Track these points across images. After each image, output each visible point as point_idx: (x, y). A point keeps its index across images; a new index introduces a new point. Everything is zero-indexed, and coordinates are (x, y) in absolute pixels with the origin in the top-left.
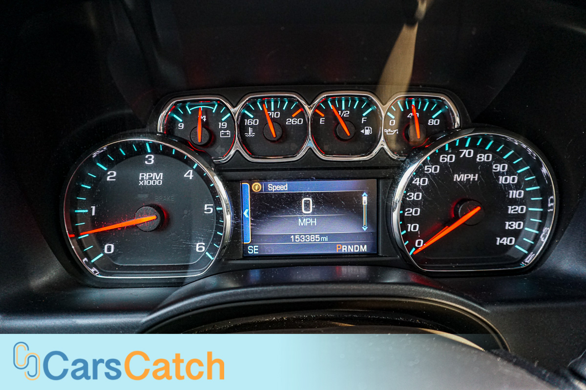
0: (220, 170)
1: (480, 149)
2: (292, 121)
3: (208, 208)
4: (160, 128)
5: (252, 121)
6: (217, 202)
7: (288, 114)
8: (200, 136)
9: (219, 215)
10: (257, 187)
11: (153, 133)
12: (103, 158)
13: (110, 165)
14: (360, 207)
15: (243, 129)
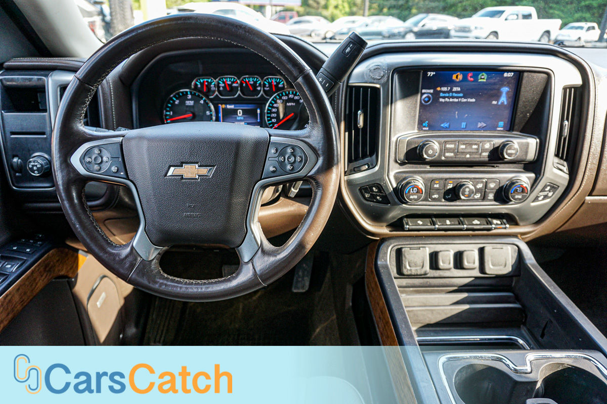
0: (211, 100)
1: (295, 95)
2: (235, 85)
3: (208, 113)
4: (193, 87)
5: (222, 85)
6: (211, 111)
7: (233, 82)
8: (205, 90)
9: (211, 115)
10: (224, 106)
11: (190, 88)
12: (175, 96)
13: (177, 99)
14: (257, 114)
15: (219, 87)
